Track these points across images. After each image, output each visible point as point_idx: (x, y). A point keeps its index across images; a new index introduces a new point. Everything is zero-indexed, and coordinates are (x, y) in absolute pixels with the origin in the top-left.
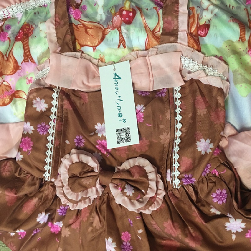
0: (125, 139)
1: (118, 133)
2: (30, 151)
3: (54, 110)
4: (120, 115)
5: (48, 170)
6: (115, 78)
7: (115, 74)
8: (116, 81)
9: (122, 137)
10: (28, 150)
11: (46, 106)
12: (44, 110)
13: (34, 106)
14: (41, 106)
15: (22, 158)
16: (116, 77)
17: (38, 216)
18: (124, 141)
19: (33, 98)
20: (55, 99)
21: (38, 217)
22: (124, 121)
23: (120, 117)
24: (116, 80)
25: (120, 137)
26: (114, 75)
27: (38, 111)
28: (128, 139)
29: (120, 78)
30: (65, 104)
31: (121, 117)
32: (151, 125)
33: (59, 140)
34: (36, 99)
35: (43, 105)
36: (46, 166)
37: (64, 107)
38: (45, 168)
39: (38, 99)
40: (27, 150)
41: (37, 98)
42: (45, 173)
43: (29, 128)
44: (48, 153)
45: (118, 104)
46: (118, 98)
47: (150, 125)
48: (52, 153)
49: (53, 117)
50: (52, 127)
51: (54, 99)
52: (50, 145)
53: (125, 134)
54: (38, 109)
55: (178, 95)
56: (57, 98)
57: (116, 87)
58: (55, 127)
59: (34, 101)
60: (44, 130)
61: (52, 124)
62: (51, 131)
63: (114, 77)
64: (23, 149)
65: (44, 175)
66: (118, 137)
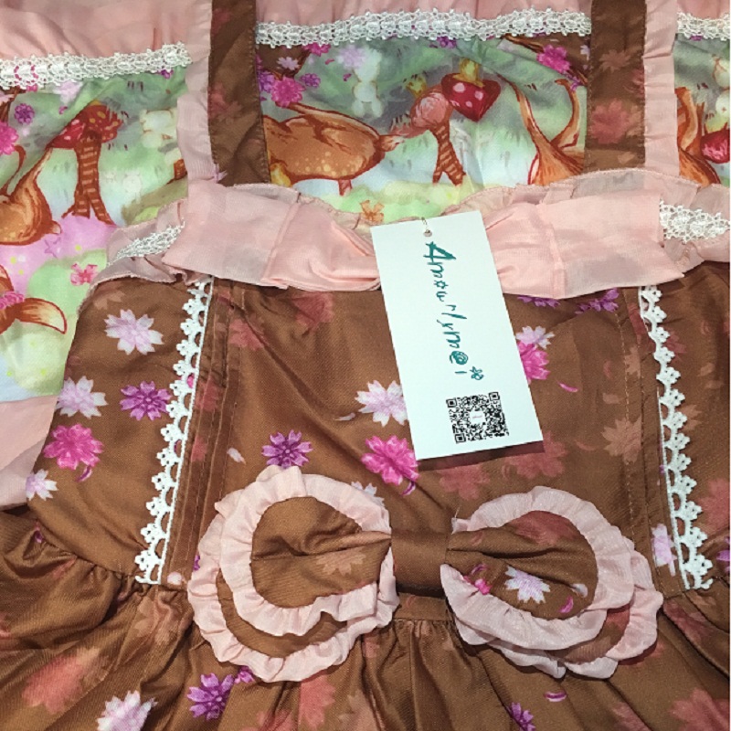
0: (485, 427)
1: (454, 409)
2: (89, 467)
3: (188, 348)
4: (459, 358)
5: (155, 543)
6: (431, 256)
7: (432, 246)
8: (436, 264)
9: (473, 424)
10: (81, 463)
11: (156, 338)
12: (145, 349)
13: (112, 333)
14: (135, 335)
15: (51, 492)
16: (436, 253)
17: (104, 708)
18: (483, 434)
19: (106, 308)
20: (195, 316)
21: (104, 713)
22: (476, 374)
23: (458, 362)
24: (436, 260)
25: (463, 422)
26: (428, 248)
27: (124, 352)
28: (498, 427)
29: (449, 257)
30: (236, 332)
31: (463, 363)
32: (576, 391)
33: (205, 441)
34: (118, 315)
35: (143, 334)
36: (150, 526)
37: (231, 341)
38: (144, 532)
39: (127, 315)
40: (75, 465)
41: (122, 312)
42: (144, 553)
43: (84, 401)
44: (159, 480)
45: (446, 325)
46: (449, 310)
47: (575, 387)
48: (176, 485)
49: (183, 368)
50: (181, 399)
51: (190, 316)
52: (169, 457)
53: (481, 413)
54: (126, 346)
55: (654, 315)
56: (201, 313)
57: (439, 280)
58: (193, 398)
59: (111, 320)
60: (149, 403)
61: (181, 388)
62: (178, 410)
63: (428, 254)
64: (60, 462)
65: (138, 559)
66: (455, 422)
